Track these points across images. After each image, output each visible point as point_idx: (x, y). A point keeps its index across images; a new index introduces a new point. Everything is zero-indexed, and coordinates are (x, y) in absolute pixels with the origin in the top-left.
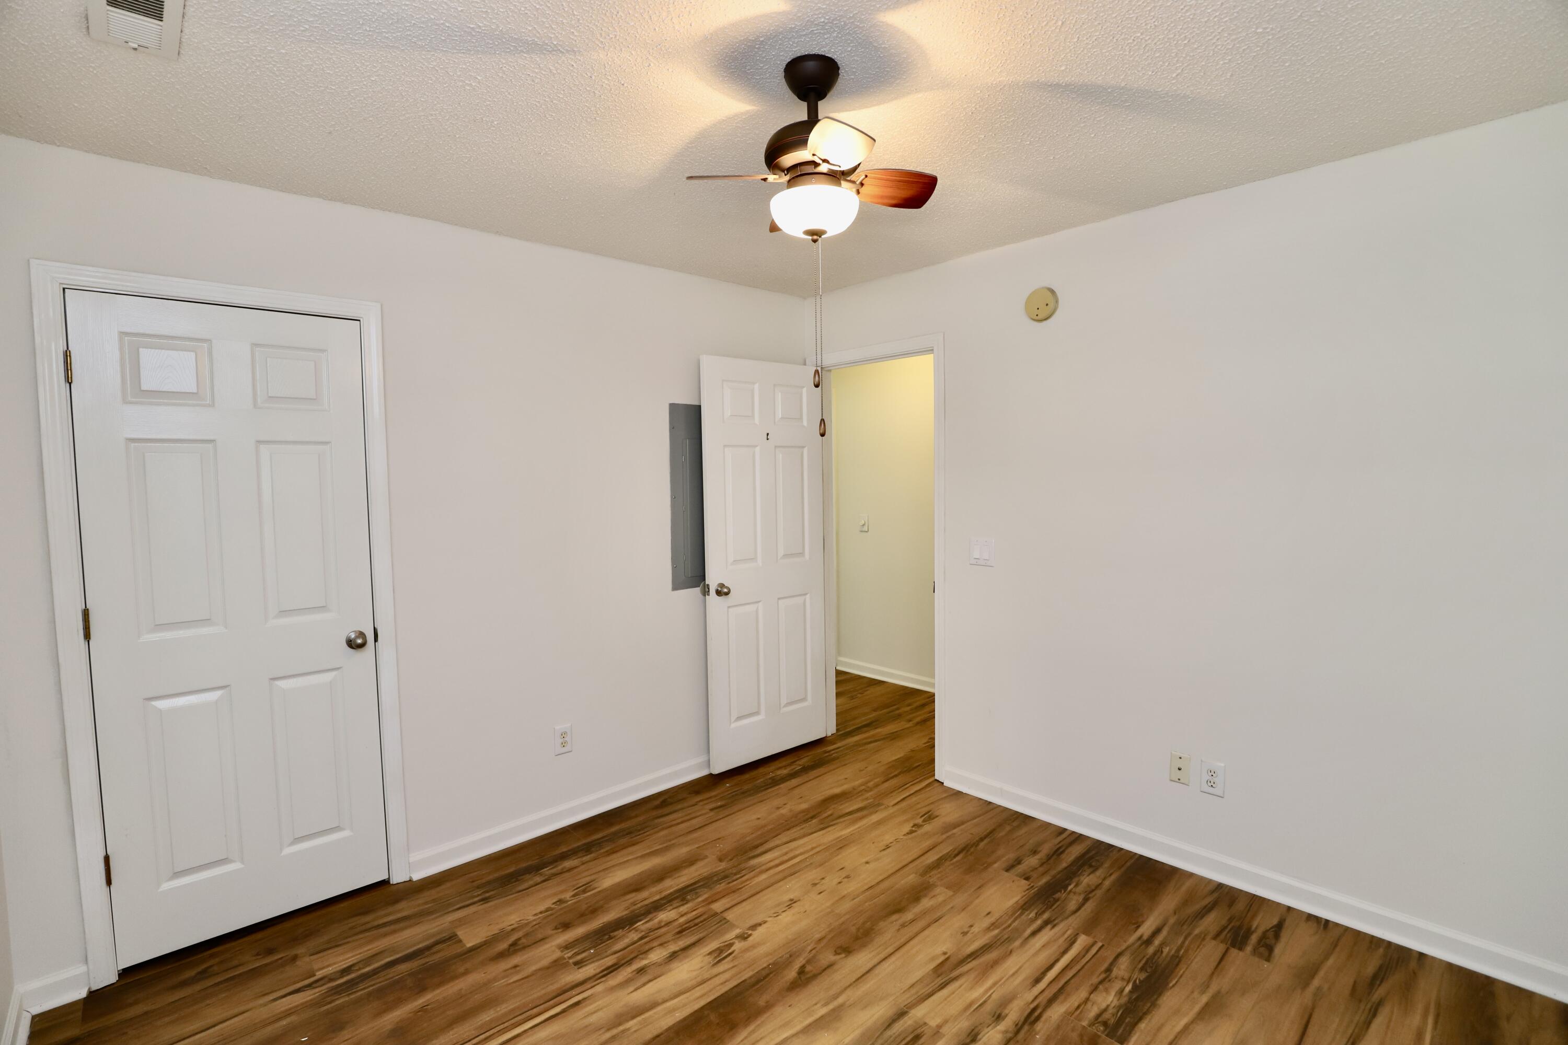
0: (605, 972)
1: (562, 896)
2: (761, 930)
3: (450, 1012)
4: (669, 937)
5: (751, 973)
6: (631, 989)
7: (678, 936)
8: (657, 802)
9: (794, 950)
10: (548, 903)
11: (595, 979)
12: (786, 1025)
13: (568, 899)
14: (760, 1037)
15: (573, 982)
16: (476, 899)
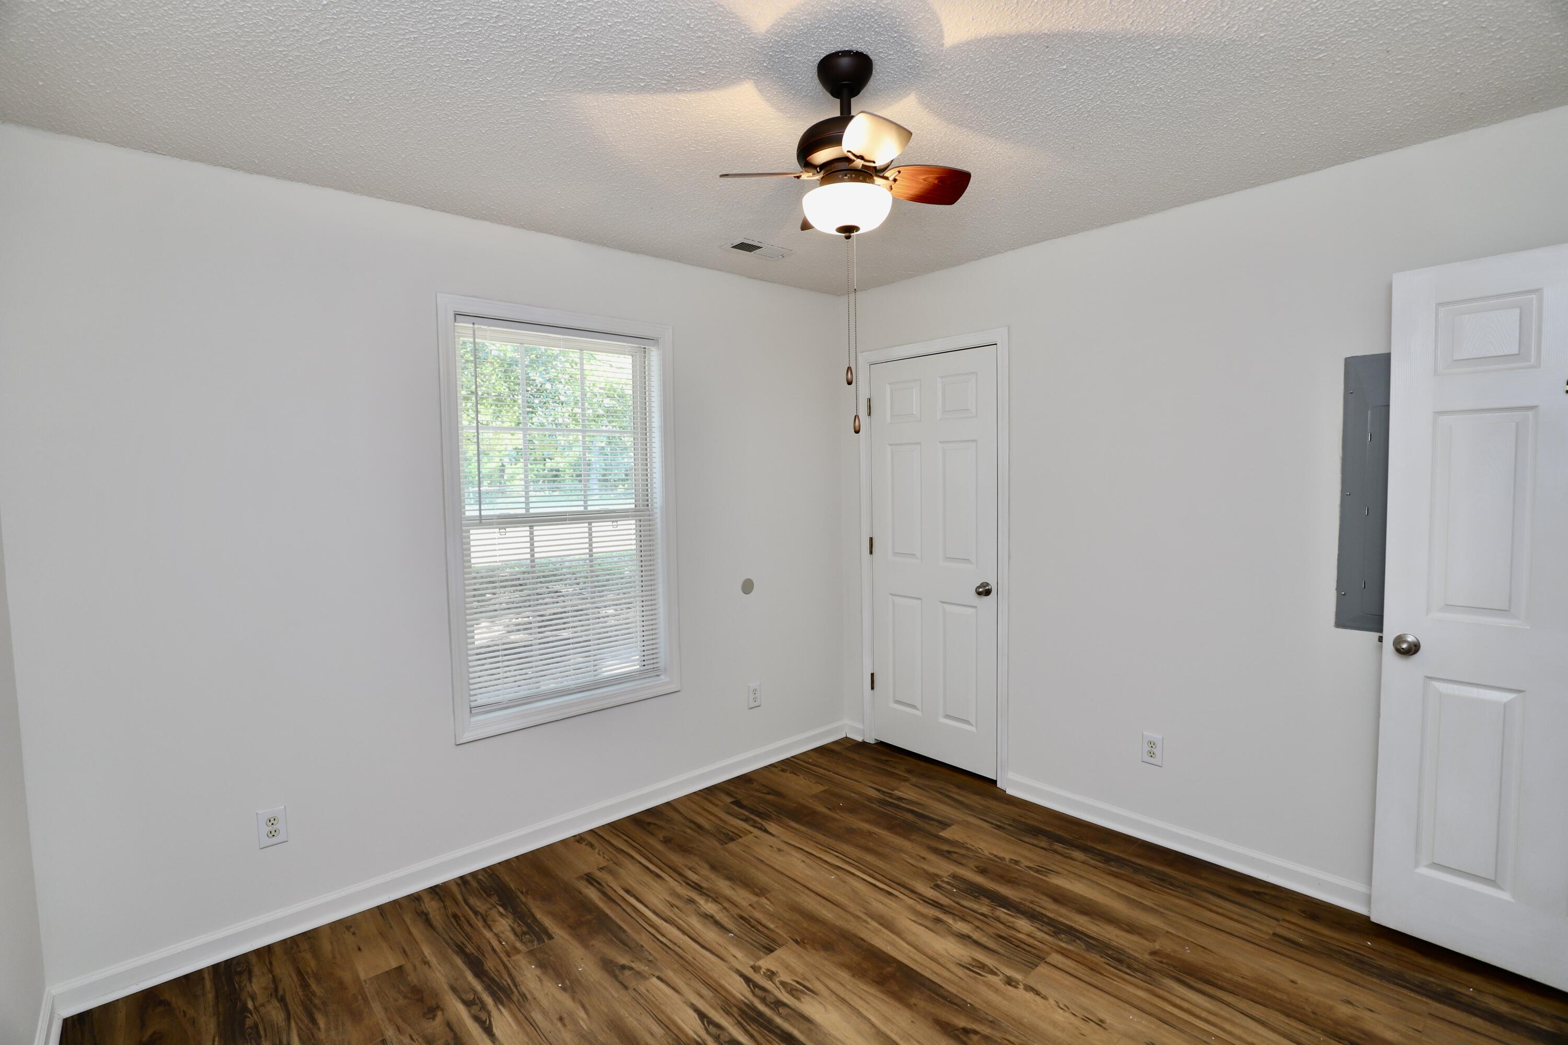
0: (930, 902)
1: (1022, 860)
2: (1030, 996)
3: (871, 844)
4: (991, 931)
5: (954, 991)
6: (914, 918)
7: (995, 937)
8: (1251, 888)
9: (1003, 1025)
10: (1007, 856)
11: (921, 897)
12: (886, 1019)
13: (1022, 865)
14: (869, 1001)
15: (914, 887)
16: (994, 822)
